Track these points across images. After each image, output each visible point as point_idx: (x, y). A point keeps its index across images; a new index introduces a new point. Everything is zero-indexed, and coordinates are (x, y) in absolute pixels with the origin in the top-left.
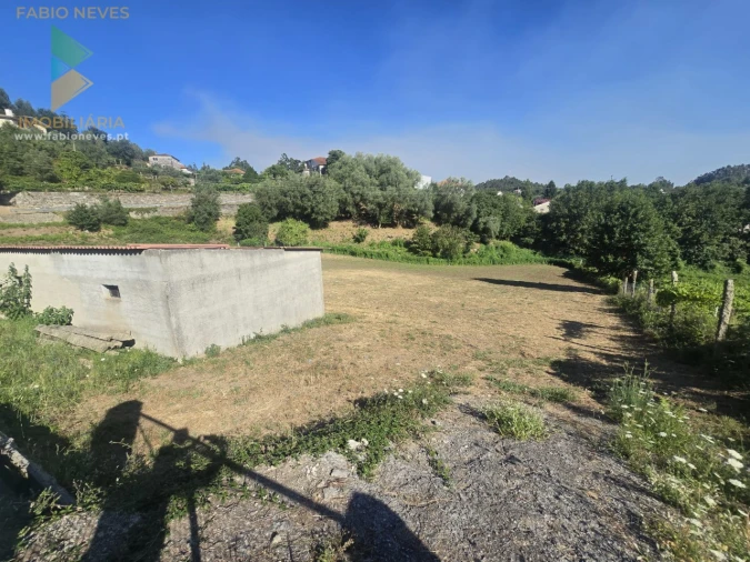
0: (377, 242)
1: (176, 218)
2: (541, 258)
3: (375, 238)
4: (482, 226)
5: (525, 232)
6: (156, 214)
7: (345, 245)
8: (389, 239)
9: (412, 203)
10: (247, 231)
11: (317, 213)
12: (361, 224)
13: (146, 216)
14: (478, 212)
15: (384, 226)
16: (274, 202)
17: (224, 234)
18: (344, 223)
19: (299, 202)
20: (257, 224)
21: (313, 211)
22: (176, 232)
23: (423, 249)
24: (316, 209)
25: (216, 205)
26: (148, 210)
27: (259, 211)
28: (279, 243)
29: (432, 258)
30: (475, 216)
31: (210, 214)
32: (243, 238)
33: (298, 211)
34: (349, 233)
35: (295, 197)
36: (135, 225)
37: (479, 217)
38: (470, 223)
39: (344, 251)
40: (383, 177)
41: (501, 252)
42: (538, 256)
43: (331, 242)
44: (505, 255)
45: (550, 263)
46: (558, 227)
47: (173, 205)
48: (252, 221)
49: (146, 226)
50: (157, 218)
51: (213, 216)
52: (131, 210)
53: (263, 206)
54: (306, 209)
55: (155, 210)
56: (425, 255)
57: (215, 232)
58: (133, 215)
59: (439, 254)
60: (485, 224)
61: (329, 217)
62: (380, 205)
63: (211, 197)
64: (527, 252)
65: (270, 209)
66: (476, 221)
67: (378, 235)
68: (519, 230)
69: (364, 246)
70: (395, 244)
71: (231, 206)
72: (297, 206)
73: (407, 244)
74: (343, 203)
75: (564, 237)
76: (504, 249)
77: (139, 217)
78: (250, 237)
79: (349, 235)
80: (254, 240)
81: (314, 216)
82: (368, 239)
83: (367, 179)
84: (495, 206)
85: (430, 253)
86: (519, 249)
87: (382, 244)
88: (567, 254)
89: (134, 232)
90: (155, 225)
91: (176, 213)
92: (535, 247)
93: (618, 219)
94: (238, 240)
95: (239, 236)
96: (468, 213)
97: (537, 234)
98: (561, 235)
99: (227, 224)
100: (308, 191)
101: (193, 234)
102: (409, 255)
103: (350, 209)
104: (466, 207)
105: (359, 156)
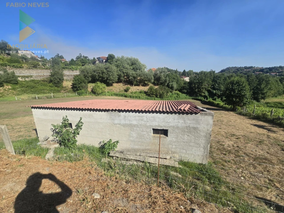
0: (134, 91)
1: (43, 81)
2: (189, 97)
3: (133, 90)
4: (171, 86)
5: (183, 88)
6: (32, 79)
7: (121, 93)
8: (138, 91)
9: (146, 77)
10: (79, 87)
11: (109, 80)
12: (126, 85)
13: (27, 79)
14: (169, 81)
15: (135, 85)
16: (90, 75)
17: (67, 88)
18: (119, 84)
19: (101, 75)
20: (84, 84)
21: (107, 79)
22: (43, 87)
23: (152, 95)
24: (109, 78)
25: (62, 75)
26: (27, 77)
27: (83, 79)
28: (94, 92)
29: (156, 98)
30: (168, 82)
31: (60, 79)
32: (77, 90)
33: (100, 79)
34: (122, 88)
35: (99, 73)
36: (23, 84)
37: (169, 82)
38: (166, 85)
39: (122, 95)
40: (134, 66)
41: (177, 95)
42: (188, 97)
43: (115, 92)
44: (178, 96)
45: (193, 99)
46: (195, 87)
47: (40, 74)
48: (81, 83)
49: (28, 84)
50: (33, 81)
51: (61, 80)
52: (19, 77)
53: (85, 76)
54: (104, 78)
55: (31, 76)
56: (153, 97)
57: (63, 87)
58: (20, 79)
59: (158, 96)
60: (172, 85)
61: (114, 82)
62: (134, 78)
63: (60, 72)
64: (184, 95)
65: (88, 77)
66: (168, 84)
67: (134, 89)
68: (181, 87)
69: (128, 93)
70: (141, 92)
71: (68, 76)
72: (100, 77)
73: (145, 93)
74: (119, 76)
75: (197, 90)
76: (178, 94)
77: (23, 80)
78: (81, 89)
79: (122, 89)
80: (83, 91)
81: (108, 81)
82: (130, 90)
83: (128, 66)
84: (174, 79)
85: (154, 96)
86: (182, 94)
87: (136, 92)
88: (197, 96)
89: (22, 87)
90: (32, 84)
91: (42, 78)
92: (187, 93)
93: (236, 86)
94: (74, 91)
95: (75, 89)
96: (165, 81)
97: (187, 89)
98: (196, 89)
99: (68, 84)
100: (105, 71)
101: (52, 88)
102: (147, 97)
103: (122, 78)
104: (165, 79)
105: (123, 57)
